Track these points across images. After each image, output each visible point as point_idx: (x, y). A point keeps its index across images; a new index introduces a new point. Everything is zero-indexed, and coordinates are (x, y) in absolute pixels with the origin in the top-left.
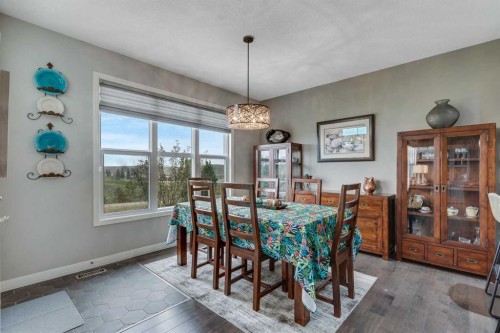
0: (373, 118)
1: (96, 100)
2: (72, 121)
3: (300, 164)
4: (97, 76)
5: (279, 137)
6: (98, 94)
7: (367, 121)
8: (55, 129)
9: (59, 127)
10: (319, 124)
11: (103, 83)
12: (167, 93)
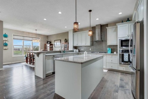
0: (61, 40)
1: (13, 38)
2: (8, 41)
3: (52, 47)
4: (13, 34)
5: (49, 43)
6: (13, 37)
7: (60, 41)
8: (6, 43)
9: (7, 42)
10: (55, 41)
11: (14, 35)
12: (26, 36)
